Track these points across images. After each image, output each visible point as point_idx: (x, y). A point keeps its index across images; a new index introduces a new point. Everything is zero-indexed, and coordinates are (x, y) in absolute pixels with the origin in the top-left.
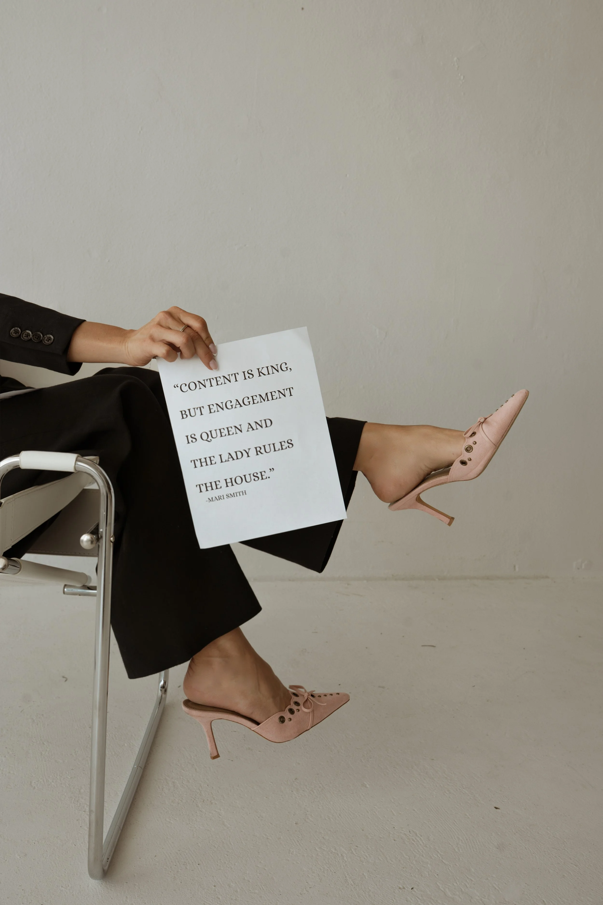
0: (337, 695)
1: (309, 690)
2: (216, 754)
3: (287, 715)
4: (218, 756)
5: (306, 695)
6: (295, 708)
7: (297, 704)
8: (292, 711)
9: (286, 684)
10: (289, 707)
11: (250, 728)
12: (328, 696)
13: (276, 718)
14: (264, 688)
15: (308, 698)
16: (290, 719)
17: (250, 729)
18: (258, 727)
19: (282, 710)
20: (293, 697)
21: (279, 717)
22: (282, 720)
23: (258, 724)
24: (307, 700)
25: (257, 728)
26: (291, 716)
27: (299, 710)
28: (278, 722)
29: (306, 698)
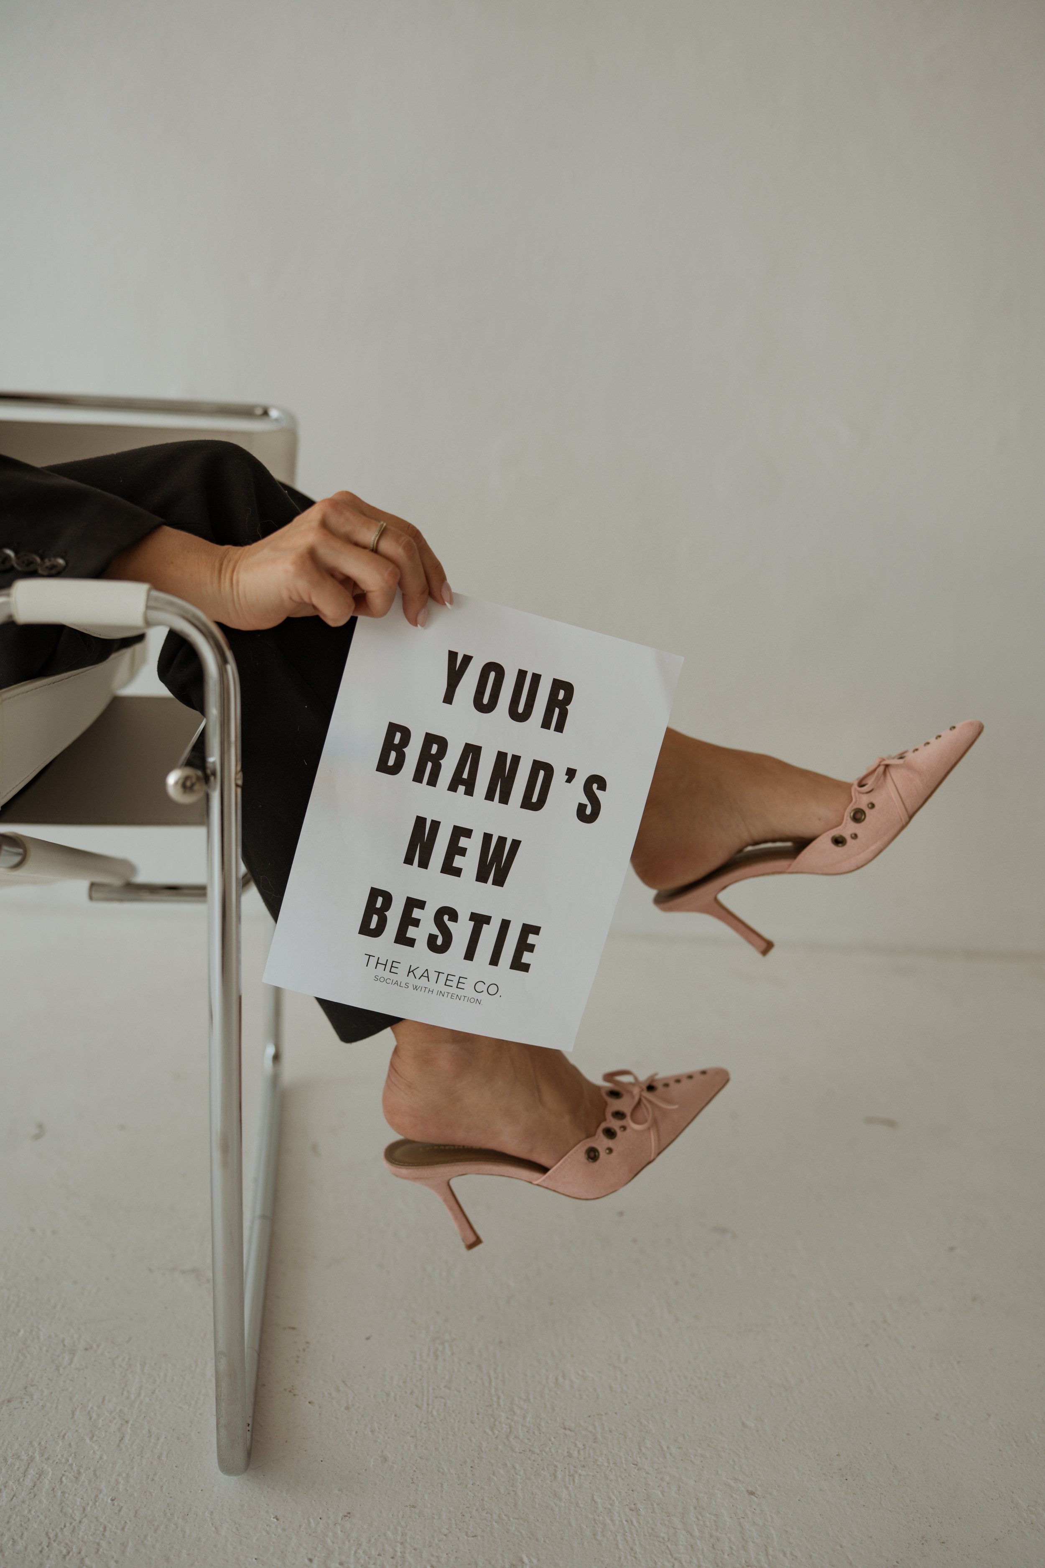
0: (703, 1077)
1: (643, 1076)
2: (472, 1239)
3: (601, 1142)
4: (478, 1241)
5: (636, 1091)
6: (615, 1124)
7: (619, 1115)
8: (610, 1133)
9: (594, 1075)
10: (604, 1125)
11: (530, 1181)
12: (685, 1082)
13: (578, 1153)
14: (549, 1096)
15: (643, 1099)
16: (610, 1150)
17: (531, 1183)
18: (546, 1178)
19: (590, 1135)
20: (610, 1100)
21: (584, 1151)
22: (592, 1155)
23: (544, 1170)
24: (639, 1102)
25: (544, 1180)
26: (610, 1143)
27: (624, 1128)
28: (586, 1161)
29: (637, 1098)
